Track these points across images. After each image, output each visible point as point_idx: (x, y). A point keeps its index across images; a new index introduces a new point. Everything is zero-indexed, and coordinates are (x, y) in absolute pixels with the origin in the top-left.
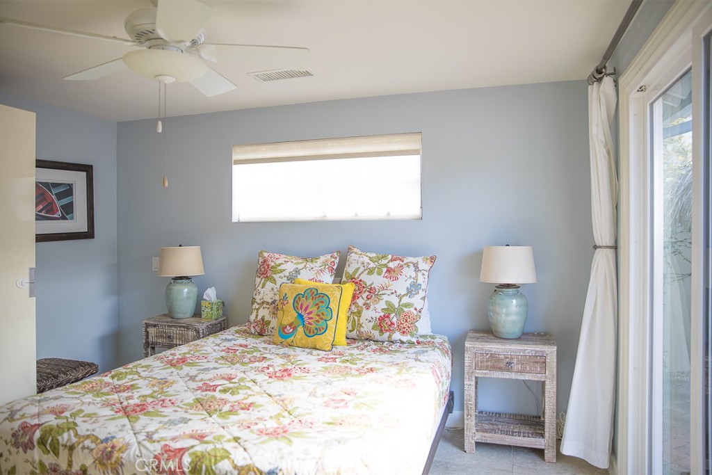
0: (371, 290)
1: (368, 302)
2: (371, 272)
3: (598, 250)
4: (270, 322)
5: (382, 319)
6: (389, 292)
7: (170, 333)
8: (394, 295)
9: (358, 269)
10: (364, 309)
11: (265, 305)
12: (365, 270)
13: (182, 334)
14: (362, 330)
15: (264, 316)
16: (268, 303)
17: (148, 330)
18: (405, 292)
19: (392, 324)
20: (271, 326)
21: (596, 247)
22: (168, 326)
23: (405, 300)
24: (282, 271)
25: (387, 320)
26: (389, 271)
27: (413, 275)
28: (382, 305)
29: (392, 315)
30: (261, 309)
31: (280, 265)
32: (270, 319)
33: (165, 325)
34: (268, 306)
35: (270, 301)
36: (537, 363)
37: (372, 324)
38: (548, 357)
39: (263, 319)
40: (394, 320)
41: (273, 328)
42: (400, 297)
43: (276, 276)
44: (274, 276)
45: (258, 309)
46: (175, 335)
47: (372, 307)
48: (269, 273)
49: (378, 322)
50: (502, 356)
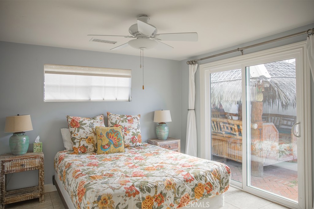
0: (125, 128)
1: (126, 133)
2: (123, 122)
3: (189, 111)
4: (88, 146)
5: (133, 138)
6: (132, 128)
7: (22, 163)
8: (134, 129)
9: (117, 121)
10: (125, 136)
11: (83, 140)
12: (120, 121)
13: (31, 162)
14: (125, 143)
15: (84, 144)
16: (84, 138)
17: (4, 164)
18: (137, 128)
19: (136, 139)
20: (89, 148)
21: (188, 110)
22: (21, 159)
23: (137, 131)
24: (85, 124)
25: (134, 138)
26: (129, 120)
27: (137, 121)
28: (131, 133)
29: (136, 136)
30: (82, 141)
31: (82, 121)
32: (87, 145)
33: (18, 159)
34: (85, 140)
35: (85, 137)
36: (176, 145)
37: (129, 141)
38: (179, 143)
39: (84, 145)
40: (137, 138)
41: (90, 149)
42: (136, 130)
43: (83, 126)
44: (82, 126)
45: (79, 142)
46: (26, 164)
47: (128, 134)
48: (79, 125)
49: (131, 139)
50: (168, 145)
